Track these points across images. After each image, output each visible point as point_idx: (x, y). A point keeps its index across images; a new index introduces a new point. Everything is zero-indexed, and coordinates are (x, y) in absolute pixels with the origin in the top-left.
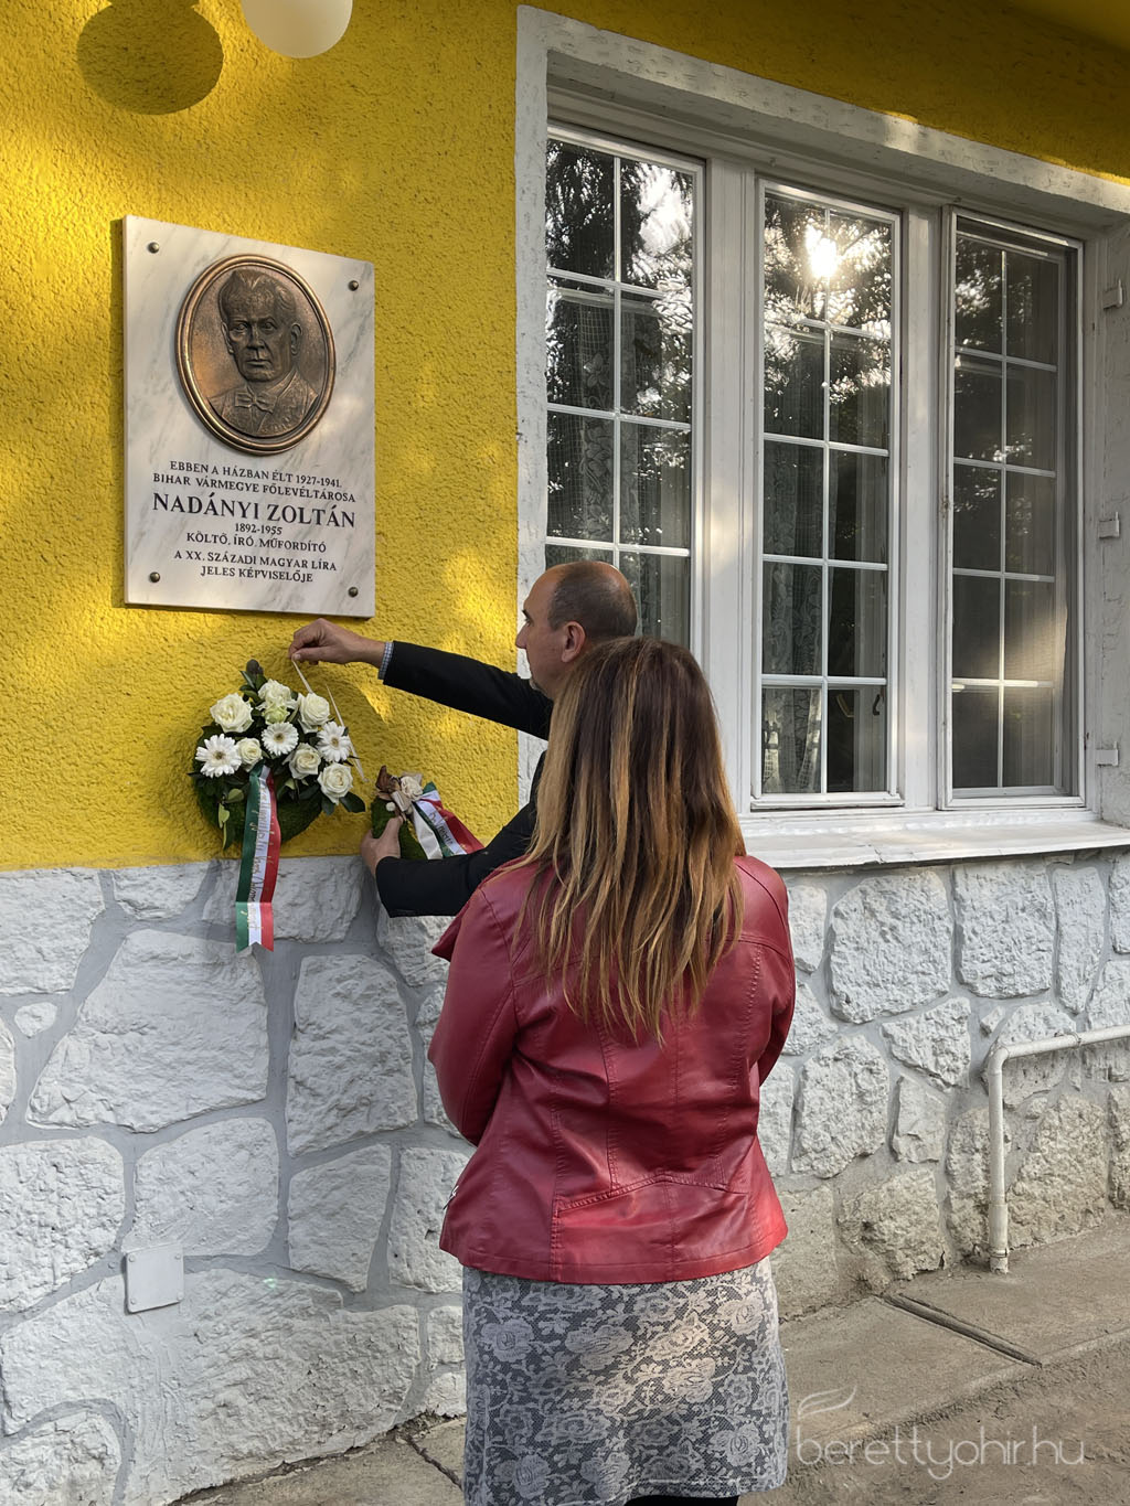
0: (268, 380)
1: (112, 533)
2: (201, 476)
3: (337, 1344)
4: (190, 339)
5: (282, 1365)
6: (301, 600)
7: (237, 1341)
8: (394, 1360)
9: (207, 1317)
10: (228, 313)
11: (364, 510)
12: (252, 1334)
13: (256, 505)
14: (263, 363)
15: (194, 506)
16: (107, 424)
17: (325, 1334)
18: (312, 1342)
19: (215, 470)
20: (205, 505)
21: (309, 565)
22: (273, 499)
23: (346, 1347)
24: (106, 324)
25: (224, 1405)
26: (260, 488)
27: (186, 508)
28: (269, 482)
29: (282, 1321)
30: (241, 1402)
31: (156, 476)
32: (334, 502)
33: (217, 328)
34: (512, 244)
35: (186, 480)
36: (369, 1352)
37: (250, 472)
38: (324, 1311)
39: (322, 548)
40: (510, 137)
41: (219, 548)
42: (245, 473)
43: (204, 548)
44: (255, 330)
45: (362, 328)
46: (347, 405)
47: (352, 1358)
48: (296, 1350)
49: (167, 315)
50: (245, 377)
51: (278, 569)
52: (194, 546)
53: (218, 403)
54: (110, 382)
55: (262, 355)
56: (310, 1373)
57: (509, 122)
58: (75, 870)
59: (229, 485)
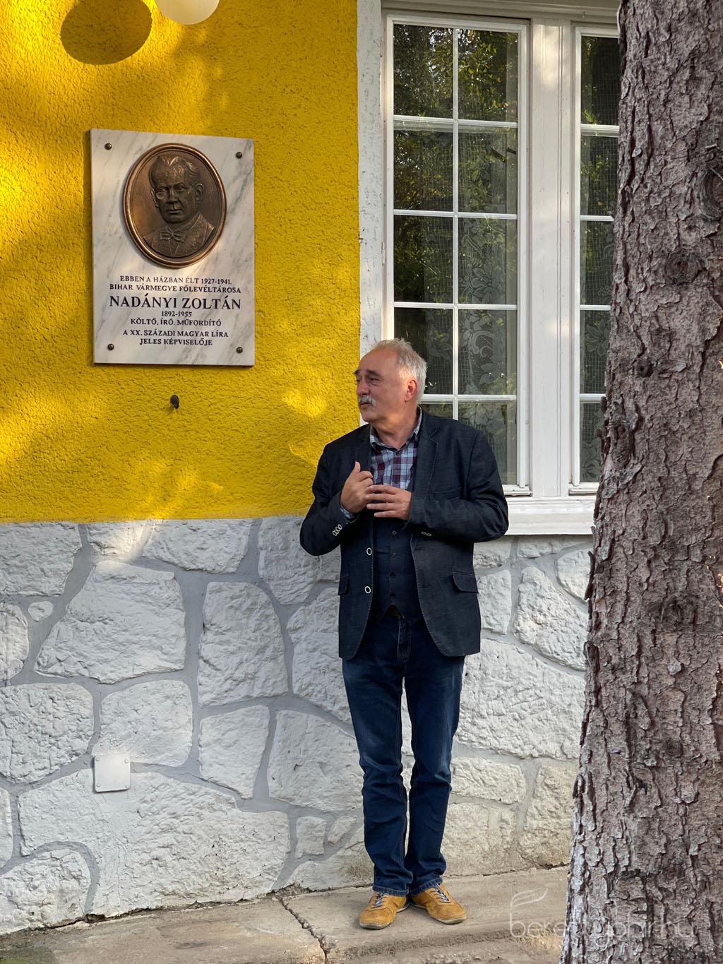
1: (85, 321)
2: (140, 284)
3: (232, 830)
4: (131, 200)
5: (195, 839)
6: (204, 357)
7: (165, 819)
8: (271, 846)
9: (145, 802)
10: (154, 182)
11: (247, 299)
12: (175, 816)
13: (175, 299)
14: (177, 212)
15: (135, 302)
16: (82, 256)
17: (225, 823)
18: (215, 827)
19: (149, 280)
20: (142, 301)
21: (210, 334)
22: (185, 294)
23: (239, 833)
24: (81, 195)
25: (157, 859)
26: (177, 288)
27: (131, 305)
28: (183, 284)
29: (195, 810)
30: (168, 858)
31: (111, 286)
32: (227, 294)
34: (355, 112)
35: (130, 287)
36: (254, 839)
37: (171, 279)
38: (223, 808)
39: (219, 323)
40: (352, 39)
41: (151, 327)
42: (168, 280)
43: (141, 328)
44: (172, 192)
45: (245, 181)
47: (242, 841)
48: (204, 830)
49: (117, 187)
50: (166, 221)
51: (189, 338)
52: (135, 327)
53: (148, 238)
54: (84, 230)
55: (176, 206)
56: (213, 846)
57: (351, 29)
58: (63, 523)
59: (157, 288)
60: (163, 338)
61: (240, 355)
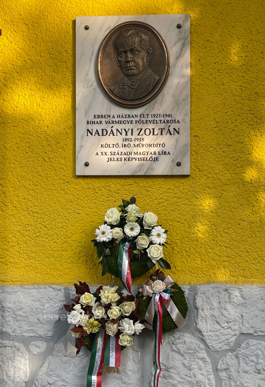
2: (107, 120)
4: (101, 63)
6: (152, 169)
10: (117, 49)
11: (184, 126)
13: (132, 129)
15: (104, 133)
19: (114, 117)
20: (109, 131)
21: (157, 153)
22: (140, 126)
26: (134, 122)
27: (101, 134)
28: (138, 119)
31: (88, 122)
32: (169, 124)
35: (101, 122)
37: (129, 116)
39: (164, 145)
41: (115, 150)
42: (127, 116)
43: (108, 150)
44: (129, 54)
45: (183, 44)
51: (142, 156)
52: (104, 150)
54: (71, 86)
55: (131, 64)
58: (54, 286)
59: (119, 122)
60: (123, 157)
61: (179, 168)
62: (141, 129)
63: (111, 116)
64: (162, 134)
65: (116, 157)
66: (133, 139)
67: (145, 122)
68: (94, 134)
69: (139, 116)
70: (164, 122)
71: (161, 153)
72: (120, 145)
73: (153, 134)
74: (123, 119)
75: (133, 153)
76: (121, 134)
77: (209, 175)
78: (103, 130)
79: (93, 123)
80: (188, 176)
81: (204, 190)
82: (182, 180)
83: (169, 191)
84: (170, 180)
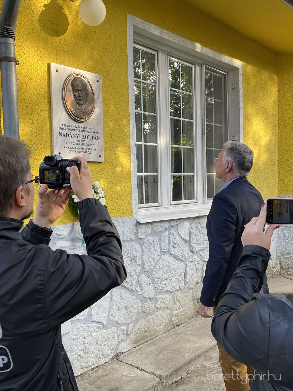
0: (82, 104)
1: (49, 142)
2: (69, 128)
3: (101, 338)
4: (66, 94)
5: (91, 344)
6: (89, 158)
7: (81, 340)
8: (113, 340)
9: (76, 335)
10: (73, 87)
11: (101, 136)
12: (85, 338)
13: (80, 135)
14: (81, 100)
15: (67, 135)
16: (47, 115)
17: (99, 336)
18: (97, 338)
19: (71, 126)
21: (91, 149)
22: (83, 133)
23: (103, 338)
24: (47, 89)
25: (80, 356)
26: (81, 131)
27: (66, 136)
28: (82, 129)
29: (90, 334)
30: (83, 354)
31: (59, 128)
32: (95, 134)
33: (71, 91)
34: (127, 71)
35: (66, 129)
36: (108, 339)
37: (78, 127)
38: (98, 330)
39: (93, 145)
40: (126, 45)
41: (72, 146)
42: (77, 127)
43: (70, 146)
44: (80, 91)
45: (100, 91)
46: (97, 110)
47: (104, 341)
48: (93, 341)
49: (60, 88)
50: (77, 103)
51: (85, 150)
52: (68, 145)
53: (72, 109)
54: (48, 104)
55: (81, 98)
56: (96, 346)
57: (126, 42)
59: (74, 130)
60: (77, 150)
61: (100, 158)
62: (84, 135)
63: (70, 126)
64: (92, 139)
65: (73, 150)
66: (80, 140)
67: (85, 131)
68: (62, 135)
69: (83, 128)
70: (93, 132)
71: (92, 149)
72: (75, 144)
73: (89, 139)
74: (76, 129)
75: (81, 149)
76: (75, 137)
77: (109, 162)
78: (67, 134)
79: (62, 129)
80: (102, 162)
81: (108, 170)
82: (99, 165)
83: (94, 170)
84: (94, 164)
